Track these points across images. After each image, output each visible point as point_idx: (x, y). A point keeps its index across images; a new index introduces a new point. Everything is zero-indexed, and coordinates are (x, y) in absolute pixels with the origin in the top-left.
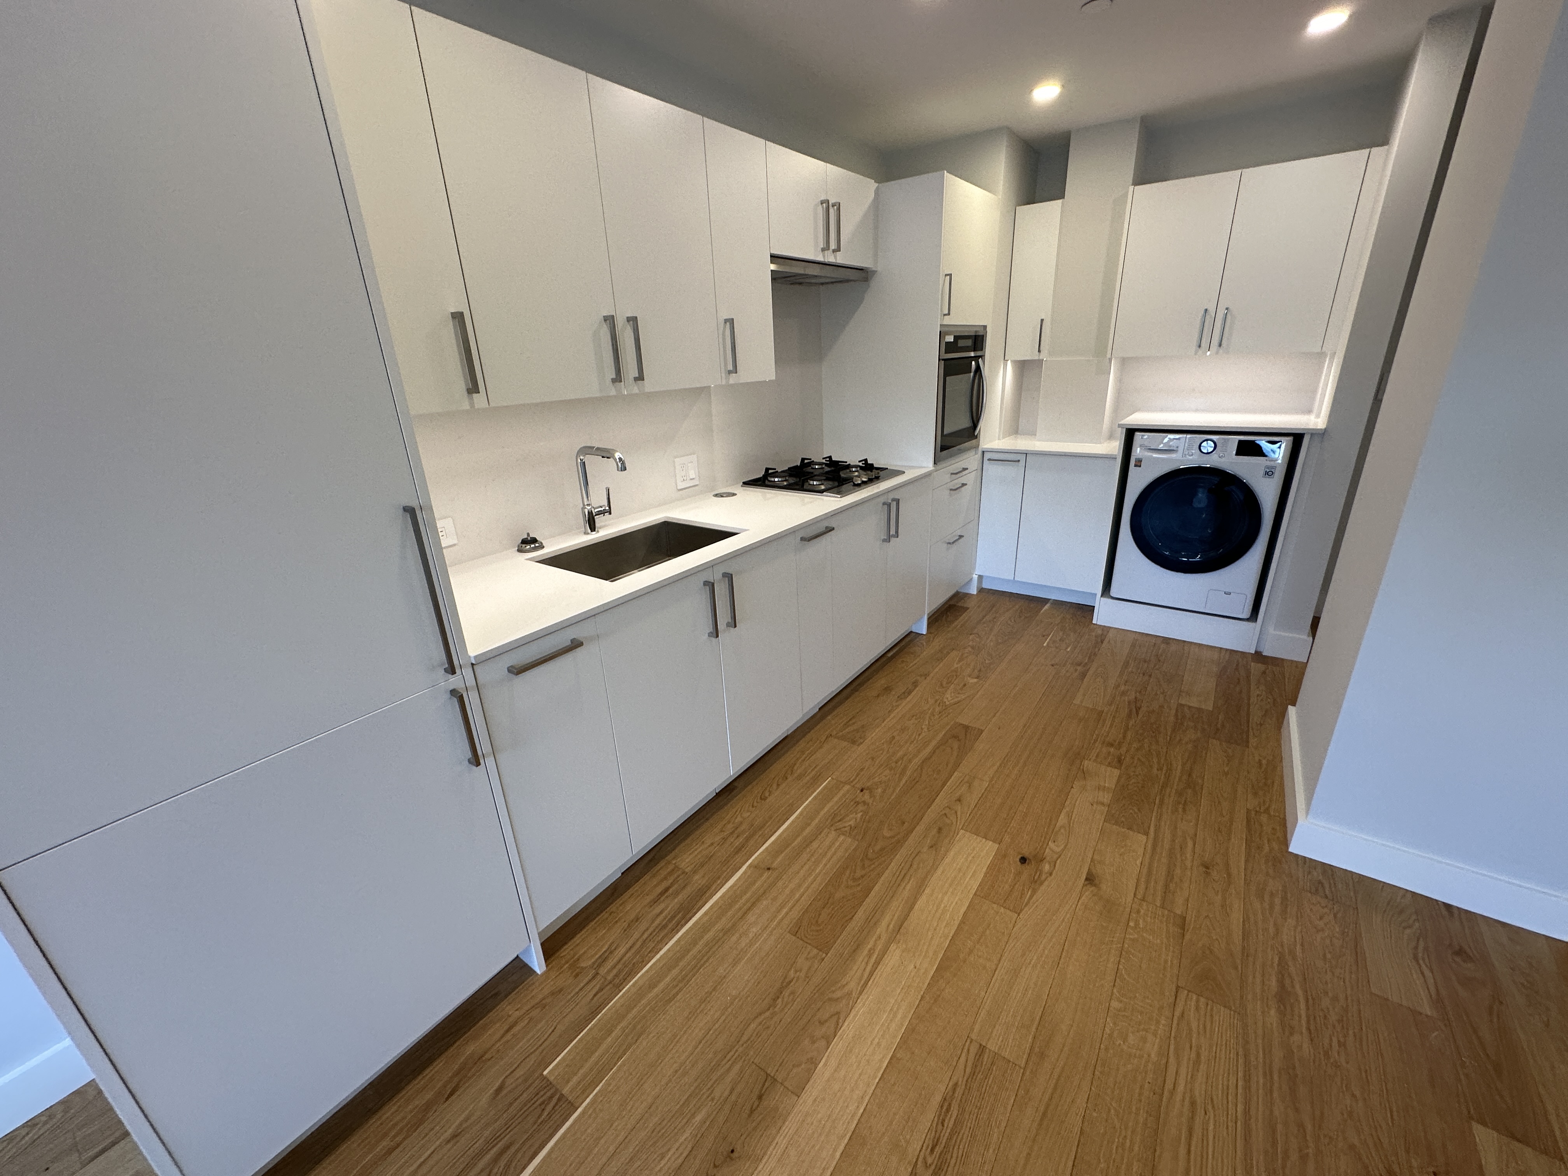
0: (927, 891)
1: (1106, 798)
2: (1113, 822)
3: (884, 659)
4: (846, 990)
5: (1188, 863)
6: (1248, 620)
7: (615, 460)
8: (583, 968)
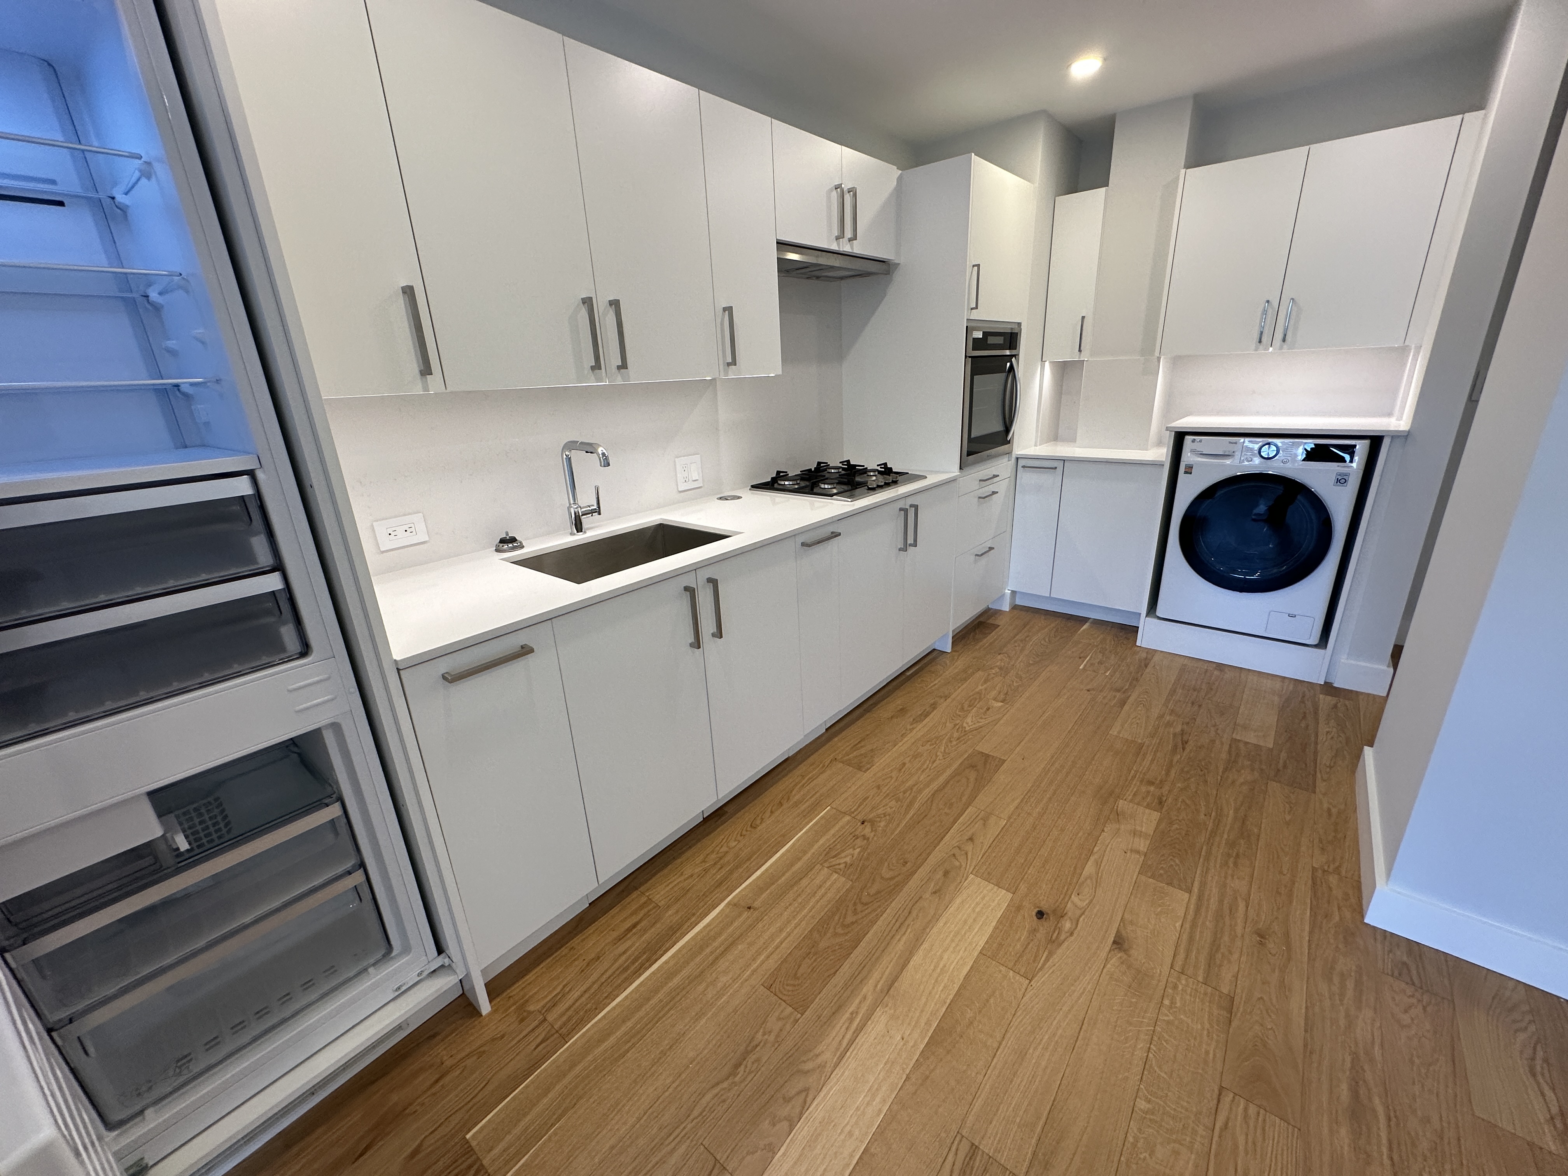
0: (925, 946)
1: (1143, 845)
2: (1149, 874)
3: (903, 677)
4: (819, 1060)
5: (1239, 930)
6: (1316, 646)
7: (598, 455)
8: (530, 1013)
